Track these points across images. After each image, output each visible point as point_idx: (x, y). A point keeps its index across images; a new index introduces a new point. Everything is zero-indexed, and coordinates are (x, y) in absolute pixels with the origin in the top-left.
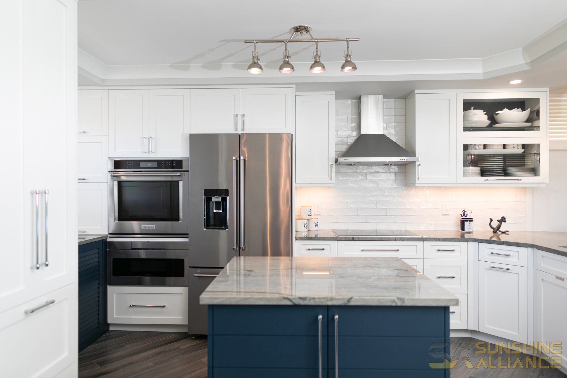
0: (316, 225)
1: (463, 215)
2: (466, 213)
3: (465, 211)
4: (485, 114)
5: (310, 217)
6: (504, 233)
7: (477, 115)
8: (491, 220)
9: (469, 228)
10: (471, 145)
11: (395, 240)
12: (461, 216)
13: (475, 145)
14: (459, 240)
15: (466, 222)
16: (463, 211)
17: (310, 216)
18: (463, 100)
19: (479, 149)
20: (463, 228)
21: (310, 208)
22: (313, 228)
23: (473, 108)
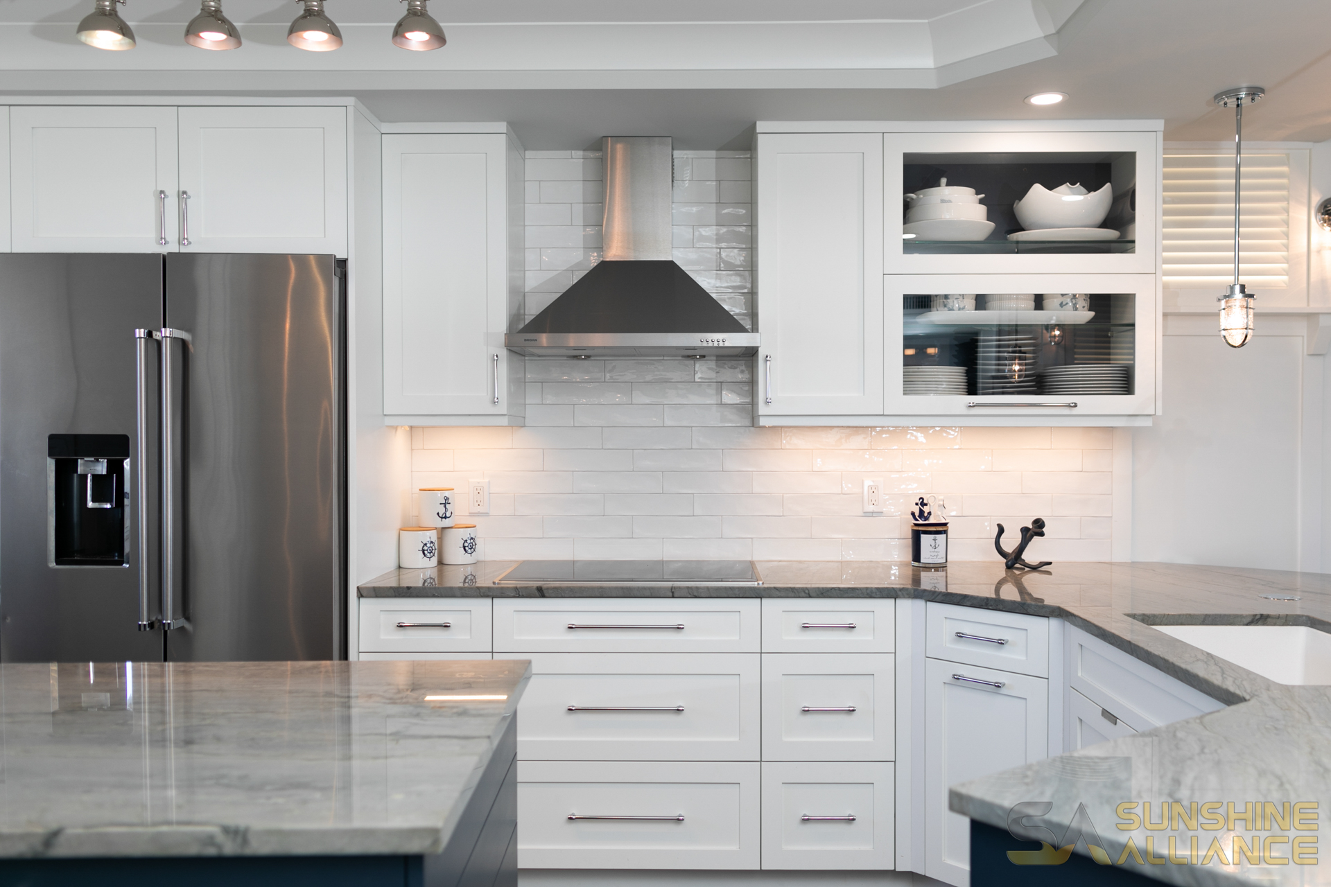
0: (469, 546)
1: (917, 514)
2: (926, 509)
3: (925, 502)
4: (981, 202)
5: (446, 523)
6: (1034, 568)
7: (950, 201)
8: (1001, 530)
9: (933, 554)
10: (936, 296)
11: (671, 595)
12: (912, 517)
13: (946, 297)
14: (868, 594)
15: (923, 537)
16: (918, 501)
17: (446, 517)
18: (904, 154)
19: (959, 309)
20: (917, 556)
21: (447, 494)
22: (455, 555)
23: (944, 181)
